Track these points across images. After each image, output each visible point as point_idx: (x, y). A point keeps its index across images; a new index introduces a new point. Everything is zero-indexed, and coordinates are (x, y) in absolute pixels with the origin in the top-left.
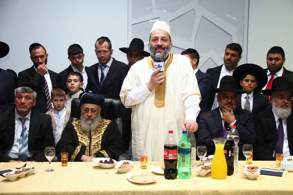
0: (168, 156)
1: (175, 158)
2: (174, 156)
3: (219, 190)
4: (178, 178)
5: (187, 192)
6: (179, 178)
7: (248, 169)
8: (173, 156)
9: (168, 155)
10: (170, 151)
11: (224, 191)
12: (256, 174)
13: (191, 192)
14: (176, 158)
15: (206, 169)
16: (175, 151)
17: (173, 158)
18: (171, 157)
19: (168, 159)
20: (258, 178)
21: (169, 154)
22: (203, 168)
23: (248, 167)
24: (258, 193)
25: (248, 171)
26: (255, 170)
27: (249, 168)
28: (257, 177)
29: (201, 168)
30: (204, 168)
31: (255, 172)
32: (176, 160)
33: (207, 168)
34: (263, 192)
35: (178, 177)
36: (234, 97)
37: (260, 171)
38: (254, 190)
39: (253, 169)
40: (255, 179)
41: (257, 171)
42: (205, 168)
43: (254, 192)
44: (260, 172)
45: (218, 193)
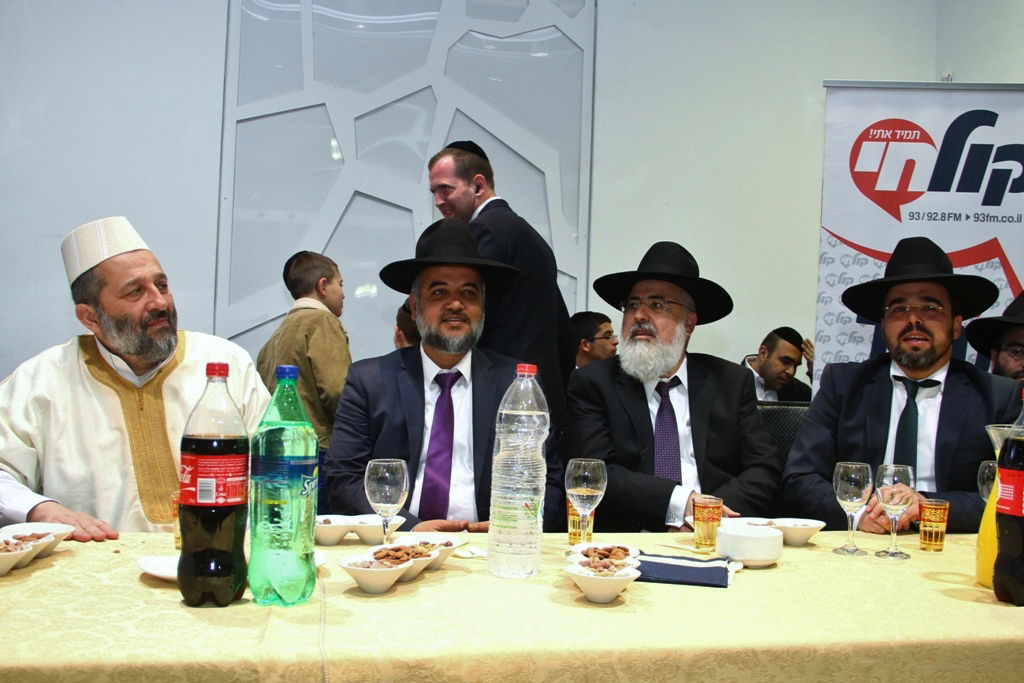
0: (193, 489)
1: (231, 500)
2: (227, 490)
3: (430, 660)
4: (247, 601)
5: (256, 672)
6: (254, 601)
7: (586, 559)
8: (218, 486)
9: (194, 483)
10: (204, 462)
11: (458, 664)
12: (619, 576)
13: (280, 672)
14: (238, 499)
15: (398, 558)
16: (232, 462)
17: (221, 501)
18: (209, 492)
19: (192, 501)
20: (626, 596)
21: (199, 480)
22: (384, 553)
23: (585, 549)
24: (629, 668)
25: (584, 564)
26: (617, 562)
27: (591, 553)
28: (625, 590)
29: (375, 554)
30: (388, 555)
31: (615, 569)
32: (240, 509)
33: (399, 554)
34: (654, 663)
35: (247, 594)
36: (470, 292)
37: (639, 564)
38: (609, 654)
39: (607, 557)
40: (614, 601)
41: (623, 565)
42: (391, 553)
43: (609, 666)
44: (638, 569)
45: (424, 673)
